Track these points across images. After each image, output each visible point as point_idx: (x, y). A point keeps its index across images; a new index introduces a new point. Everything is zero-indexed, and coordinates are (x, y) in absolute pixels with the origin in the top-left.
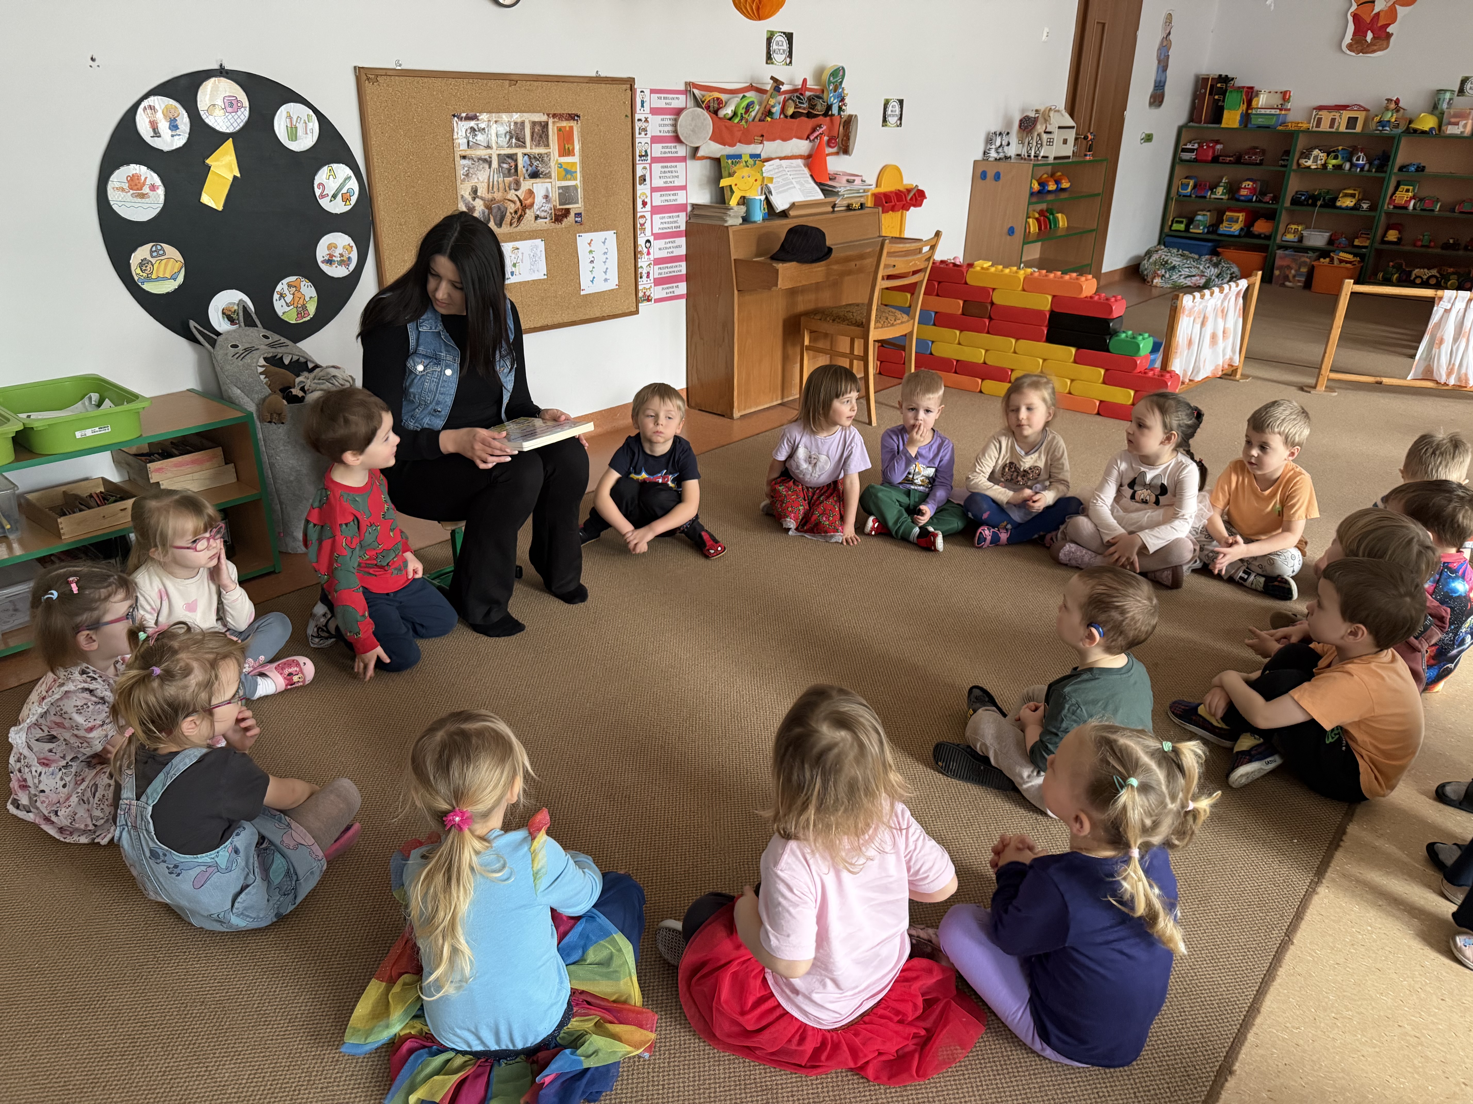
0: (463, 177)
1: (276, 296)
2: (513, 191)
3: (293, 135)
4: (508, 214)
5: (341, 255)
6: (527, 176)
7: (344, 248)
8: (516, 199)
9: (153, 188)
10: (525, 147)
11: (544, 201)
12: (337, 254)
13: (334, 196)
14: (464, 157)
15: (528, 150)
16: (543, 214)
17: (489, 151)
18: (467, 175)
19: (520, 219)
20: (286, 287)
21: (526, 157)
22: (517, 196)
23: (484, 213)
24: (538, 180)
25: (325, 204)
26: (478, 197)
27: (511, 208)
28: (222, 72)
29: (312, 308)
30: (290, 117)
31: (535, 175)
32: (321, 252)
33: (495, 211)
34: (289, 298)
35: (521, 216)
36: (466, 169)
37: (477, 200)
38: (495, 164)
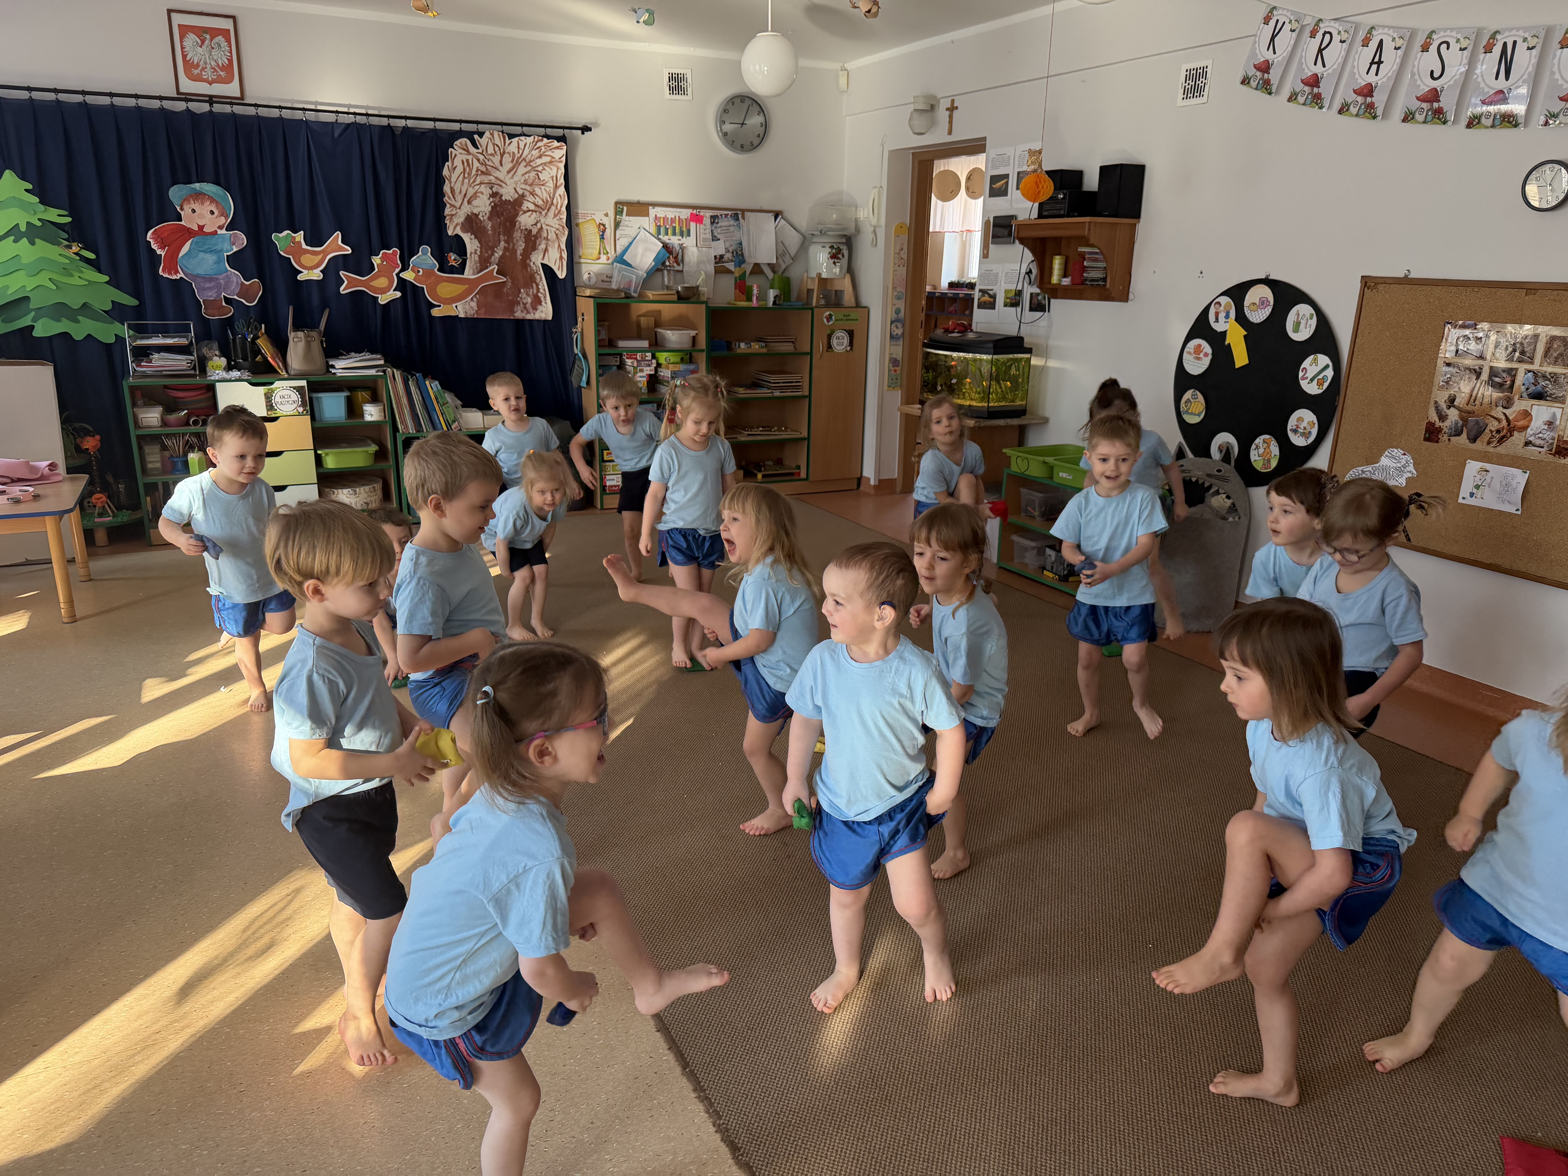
0: (1441, 383)
1: (1253, 446)
2: (1500, 409)
3: (1297, 328)
4: (1487, 431)
5: (1305, 428)
6: (1525, 395)
7: (1308, 423)
8: (1504, 418)
9: (1206, 355)
10: (1532, 363)
11: (1546, 427)
12: (1302, 427)
13: (1312, 380)
14: (1448, 365)
15: (1535, 367)
16: (1538, 442)
17: (1481, 362)
18: (1447, 382)
19: (1501, 441)
20: (1261, 441)
21: (1530, 374)
22: (1505, 414)
23: (1456, 423)
24: (1542, 402)
25: (1304, 384)
26: (1454, 406)
27: (1493, 425)
28: (1267, 282)
29: (1274, 464)
30: (1298, 315)
31: (1539, 396)
32: (1292, 422)
33: (1470, 425)
34: (1261, 451)
35: (1504, 437)
36: (1449, 376)
37: (1452, 409)
38: (1485, 376)
